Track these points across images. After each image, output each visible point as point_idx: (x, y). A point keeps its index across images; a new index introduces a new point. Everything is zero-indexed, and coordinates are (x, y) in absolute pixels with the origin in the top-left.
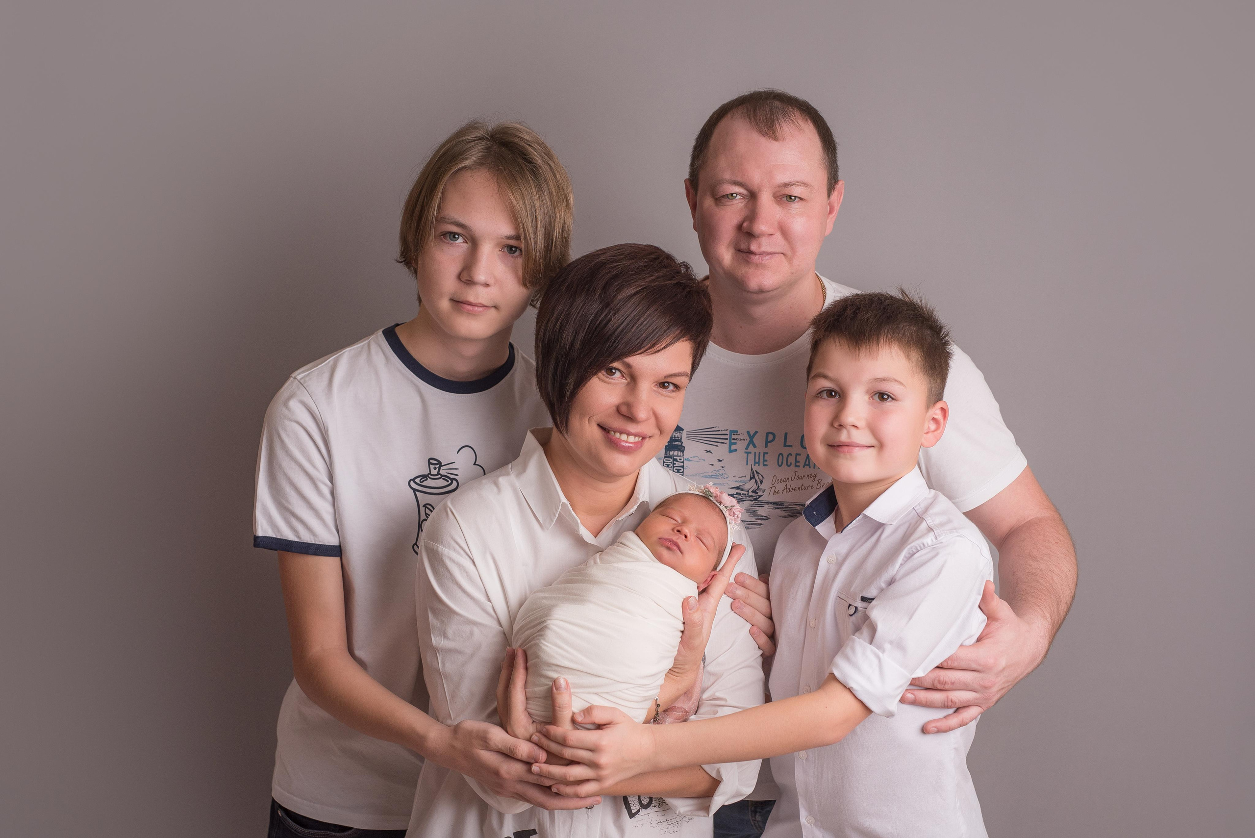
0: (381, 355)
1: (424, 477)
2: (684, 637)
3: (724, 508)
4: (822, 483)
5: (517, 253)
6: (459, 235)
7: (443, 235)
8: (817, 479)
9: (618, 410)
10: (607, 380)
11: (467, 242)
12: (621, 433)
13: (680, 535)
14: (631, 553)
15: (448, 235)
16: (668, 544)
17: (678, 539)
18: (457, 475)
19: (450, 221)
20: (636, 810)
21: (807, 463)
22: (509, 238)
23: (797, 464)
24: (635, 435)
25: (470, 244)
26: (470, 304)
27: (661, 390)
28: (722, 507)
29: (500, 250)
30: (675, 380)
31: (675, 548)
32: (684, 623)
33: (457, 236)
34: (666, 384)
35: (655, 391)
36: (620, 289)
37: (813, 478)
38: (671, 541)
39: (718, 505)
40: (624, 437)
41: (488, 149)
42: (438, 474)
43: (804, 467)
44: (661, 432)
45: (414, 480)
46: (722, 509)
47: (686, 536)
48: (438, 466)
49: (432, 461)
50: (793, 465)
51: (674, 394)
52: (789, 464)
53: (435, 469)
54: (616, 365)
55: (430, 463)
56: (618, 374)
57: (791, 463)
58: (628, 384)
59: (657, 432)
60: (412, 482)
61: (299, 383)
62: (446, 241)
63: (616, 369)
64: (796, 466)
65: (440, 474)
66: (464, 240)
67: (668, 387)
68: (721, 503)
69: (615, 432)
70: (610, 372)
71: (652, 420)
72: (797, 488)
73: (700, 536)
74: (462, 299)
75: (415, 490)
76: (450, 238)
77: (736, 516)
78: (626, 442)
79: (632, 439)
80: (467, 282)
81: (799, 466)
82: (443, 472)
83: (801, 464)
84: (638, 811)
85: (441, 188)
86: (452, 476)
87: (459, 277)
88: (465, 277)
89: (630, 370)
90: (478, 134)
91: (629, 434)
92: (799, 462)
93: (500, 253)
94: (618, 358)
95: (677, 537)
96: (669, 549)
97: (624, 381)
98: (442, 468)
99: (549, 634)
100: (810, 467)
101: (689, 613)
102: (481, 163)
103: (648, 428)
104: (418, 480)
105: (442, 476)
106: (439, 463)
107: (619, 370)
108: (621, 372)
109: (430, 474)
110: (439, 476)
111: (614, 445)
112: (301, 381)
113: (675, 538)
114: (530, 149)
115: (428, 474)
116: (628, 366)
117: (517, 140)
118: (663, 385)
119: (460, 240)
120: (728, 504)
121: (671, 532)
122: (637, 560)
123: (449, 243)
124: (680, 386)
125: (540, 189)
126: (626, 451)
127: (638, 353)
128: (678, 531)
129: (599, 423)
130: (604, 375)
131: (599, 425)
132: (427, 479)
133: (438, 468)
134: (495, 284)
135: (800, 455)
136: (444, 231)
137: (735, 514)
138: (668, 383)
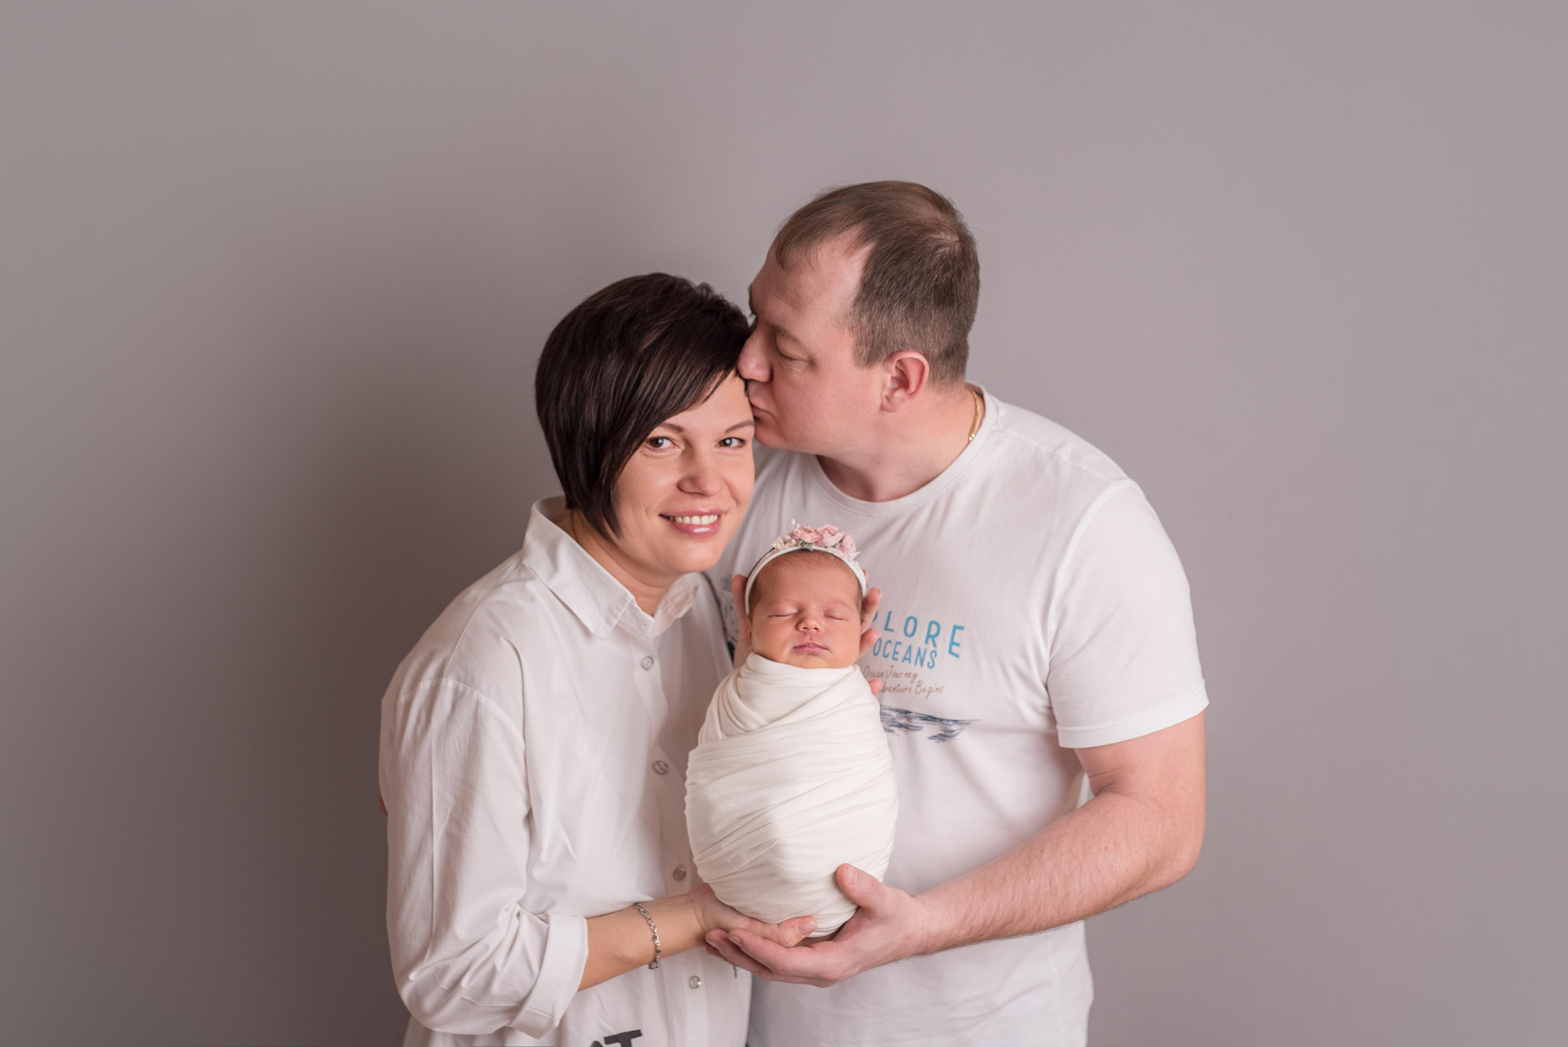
4: (923, 687)
8: (917, 679)
9: (680, 485)
10: (655, 454)
12: (691, 515)
13: (810, 632)
16: (809, 650)
17: (812, 637)
21: (908, 656)
23: (896, 656)
24: (709, 514)
27: (725, 450)
30: (739, 433)
31: (819, 650)
34: (728, 441)
35: (716, 452)
36: (641, 335)
37: (912, 678)
38: (809, 645)
40: (696, 520)
43: (903, 661)
44: (738, 501)
47: (816, 629)
50: (891, 656)
51: (738, 452)
52: (886, 654)
56: (666, 444)
57: (888, 654)
58: (684, 453)
63: (663, 438)
64: (894, 659)
67: (730, 444)
69: (682, 518)
70: (656, 442)
72: (892, 688)
73: (829, 614)
78: (700, 526)
79: (706, 520)
81: (897, 659)
83: (900, 656)
89: (682, 434)
91: (701, 514)
92: (897, 653)
95: (809, 635)
96: (813, 654)
97: (677, 450)
100: (910, 663)
103: (722, 501)
107: (667, 438)
108: (671, 441)
111: (686, 531)
113: (808, 639)
116: (679, 429)
118: (723, 443)
124: (744, 439)
126: (703, 537)
128: (805, 628)
129: (660, 513)
135: (900, 644)
138: (730, 439)
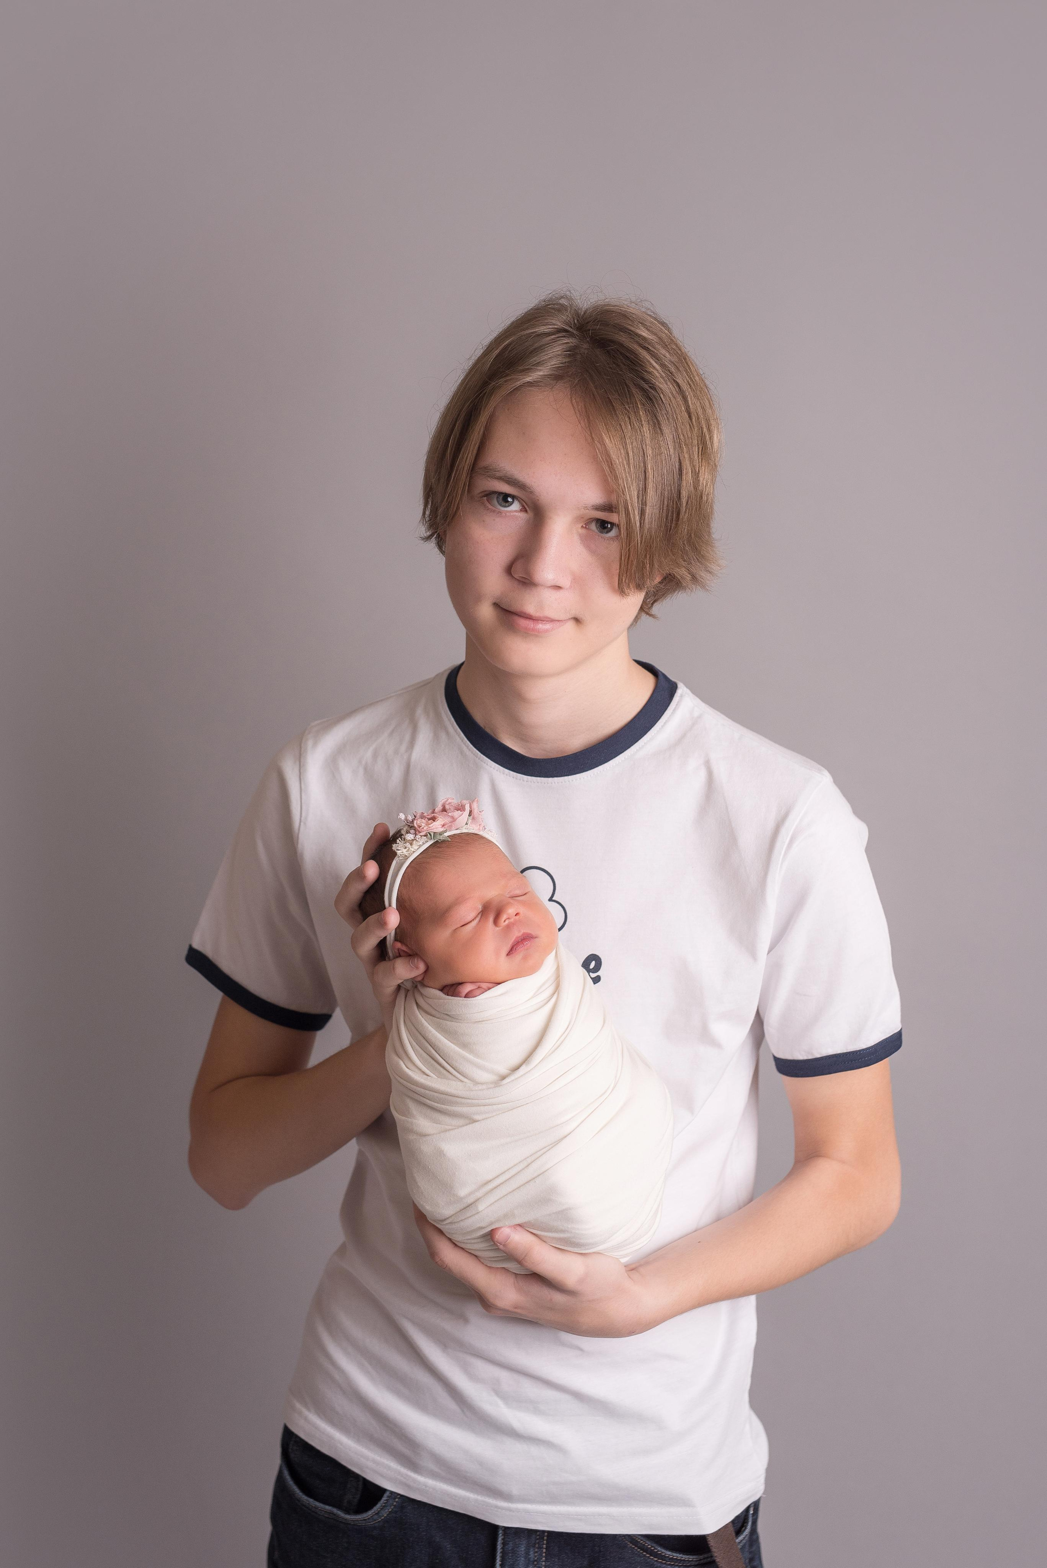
5: (613, 533)
6: (513, 497)
7: (486, 495)
11: (526, 511)
15: (496, 496)
19: (498, 474)
22: (598, 508)
25: (531, 514)
26: (529, 617)
29: (582, 526)
33: (510, 499)
41: (572, 352)
62: (490, 507)
66: (523, 506)
74: (515, 608)
76: (498, 502)
80: (524, 580)
85: (483, 419)
87: (509, 570)
88: (518, 573)
90: (558, 322)
93: (584, 531)
102: (557, 376)
114: (644, 354)
117: (623, 338)
119: (516, 506)
123: (494, 511)
125: (656, 425)
134: (571, 587)
136: (486, 489)
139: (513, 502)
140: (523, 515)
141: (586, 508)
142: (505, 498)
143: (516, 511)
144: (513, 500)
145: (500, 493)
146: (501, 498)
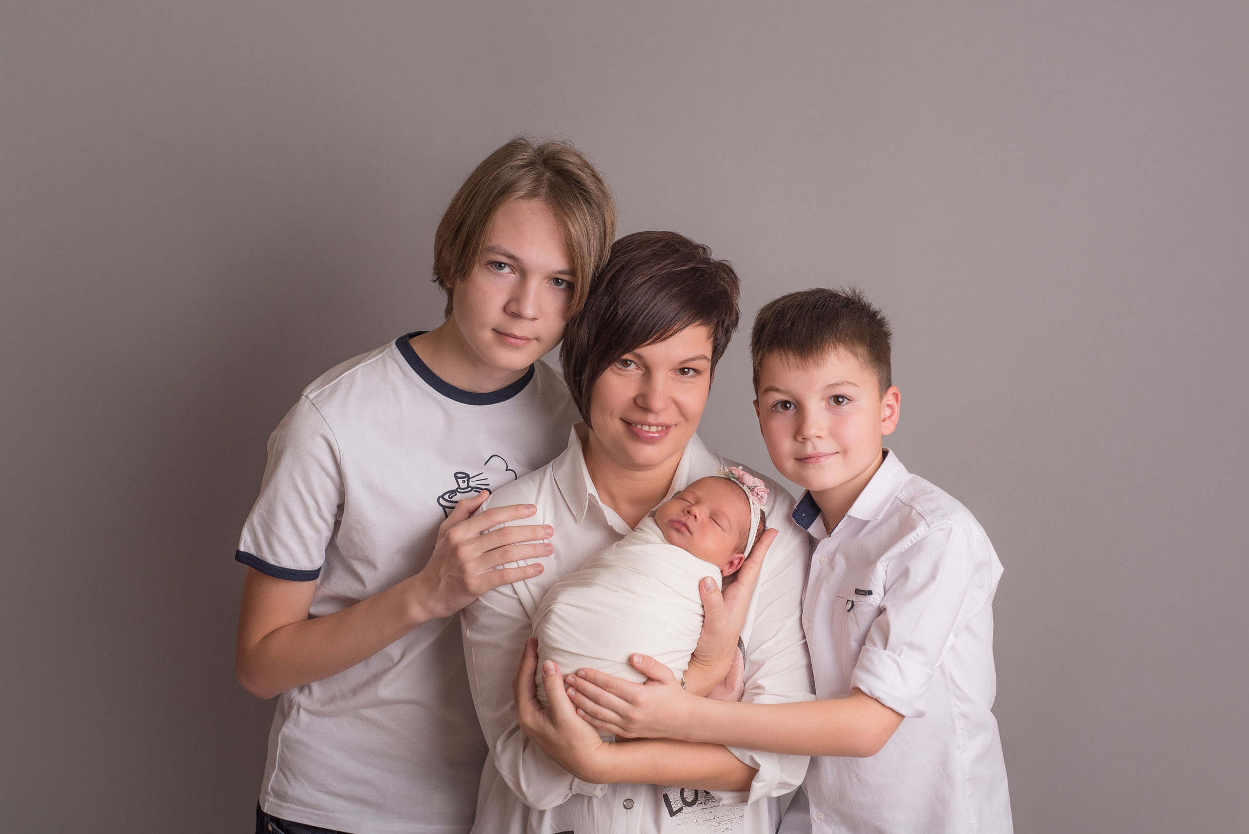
0: (397, 369)
1: (453, 492)
2: (705, 621)
3: (747, 489)
5: (564, 285)
6: (505, 264)
7: (489, 264)
9: (635, 401)
10: (622, 372)
11: (515, 273)
13: (689, 516)
14: (645, 536)
15: (494, 263)
16: (677, 525)
17: (687, 520)
18: (489, 485)
20: (677, 808)
24: (658, 425)
26: (514, 337)
27: (680, 377)
28: (745, 488)
29: (547, 282)
31: (683, 529)
32: (703, 607)
33: (503, 265)
34: (686, 370)
35: (672, 378)
38: (680, 522)
39: (741, 486)
40: (646, 428)
42: (468, 486)
44: (687, 419)
45: (442, 497)
46: (745, 490)
47: (696, 517)
48: (467, 479)
49: (458, 475)
51: (694, 379)
53: (465, 482)
54: (627, 356)
55: (456, 478)
56: (632, 366)
58: (644, 374)
59: (680, 419)
60: (441, 499)
61: (311, 403)
62: (492, 271)
63: (629, 361)
65: (471, 487)
66: (512, 269)
67: (688, 373)
68: (744, 484)
70: (626, 363)
71: (673, 408)
73: (713, 517)
74: (506, 331)
75: (444, 507)
76: (496, 268)
77: (760, 496)
78: (649, 432)
79: (654, 429)
80: (515, 315)
82: (472, 484)
84: (681, 809)
86: (483, 487)
88: (512, 311)
89: (643, 361)
91: (650, 425)
93: (547, 285)
94: (629, 349)
95: (687, 518)
96: (678, 530)
97: (640, 371)
98: (471, 480)
99: (554, 618)
101: (706, 594)
103: (669, 416)
104: (446, 497)
105: (472, 488)
106: (467, 476)
107: (632, 362)
108: (635, 364)
109: (459, 488)
110: (470, 489)
111: (638, 437)
112: (314, 402)
113: (684, 519)
115: (457, 489)
118: (682, 371)
119: (508, 270)
120: (751, 484)
121: (682, 513)
122: (648, 542)
123: (495, 274)
124: (700, 370)
126: (651, 441)
127: (647, 343)
128: (688, 512)
129: (621, 417)
130: (618, 368)
131: (621, 419)
132: (456, 494)
133: (466, 481)
136: (488, 259)
137: (759, 495)
138: (687, 368)
139: (505, 267)
140: (513, 276)
141: (553, 272)
142: (500, 265)
143: (508, 273)
144: (505, 266)
145: (497, 262)
146: (498, 264)
